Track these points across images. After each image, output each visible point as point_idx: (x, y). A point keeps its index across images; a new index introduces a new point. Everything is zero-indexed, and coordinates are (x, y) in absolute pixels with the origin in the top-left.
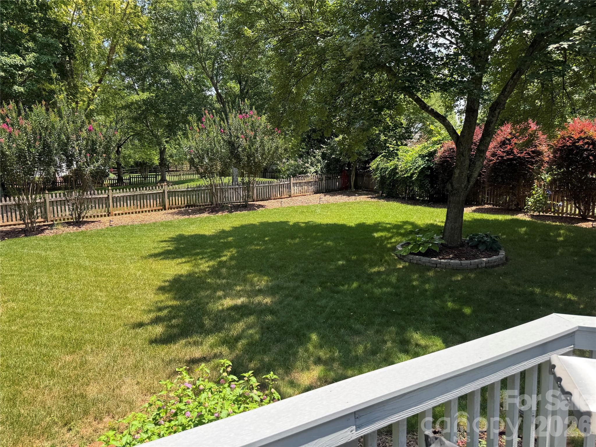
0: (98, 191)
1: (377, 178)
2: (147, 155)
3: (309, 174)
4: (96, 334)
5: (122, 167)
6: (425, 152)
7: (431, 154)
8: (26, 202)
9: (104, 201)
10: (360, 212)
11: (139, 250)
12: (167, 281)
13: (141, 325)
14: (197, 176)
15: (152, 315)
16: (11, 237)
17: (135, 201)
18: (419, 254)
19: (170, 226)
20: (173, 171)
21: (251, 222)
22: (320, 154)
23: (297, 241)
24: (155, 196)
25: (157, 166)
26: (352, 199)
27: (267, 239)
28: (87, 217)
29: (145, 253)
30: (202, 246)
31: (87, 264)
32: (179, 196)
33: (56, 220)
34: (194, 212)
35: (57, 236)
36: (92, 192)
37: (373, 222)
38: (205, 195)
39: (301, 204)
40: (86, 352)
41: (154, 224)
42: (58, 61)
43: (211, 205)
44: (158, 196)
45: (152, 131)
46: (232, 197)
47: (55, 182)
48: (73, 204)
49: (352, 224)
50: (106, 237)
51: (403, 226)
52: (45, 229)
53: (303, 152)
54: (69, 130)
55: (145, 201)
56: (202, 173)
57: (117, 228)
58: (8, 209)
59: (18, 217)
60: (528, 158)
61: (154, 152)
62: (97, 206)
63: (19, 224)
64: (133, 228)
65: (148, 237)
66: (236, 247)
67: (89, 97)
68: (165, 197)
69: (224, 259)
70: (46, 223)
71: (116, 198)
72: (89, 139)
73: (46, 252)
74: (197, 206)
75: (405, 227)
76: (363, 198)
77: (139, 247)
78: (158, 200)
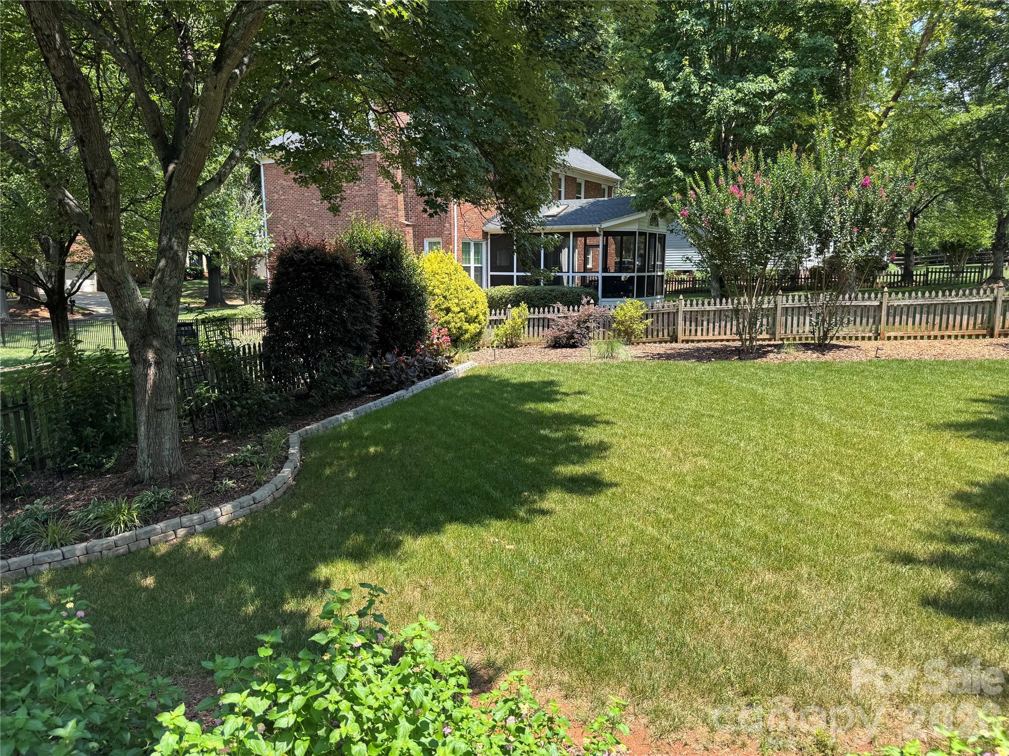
0: (863, 294)
2: (969, 228)
4: (820, 550)
5: (915, 253)
8: (748, 307)
9: (872, 313)
11: (925, 410)
12: (977, 484)
13: (908, 559)
15: (933, 547)
16: (720, 358)
17: (931, 316)
19: (1000, 371)
24: (972, 309)
25: (987, 250)
28: (838, 338)
31: (826, 419)
33: (788, 339)
35: (784, 365)
36: (853, 295)
40: (799, 577)
41: (965, 362)
42: (828, 74)
44: (980, 309)
45: (987, 182)
47: (795, 277)
48: (818, 315)
50: (866, 377)
52: (769, 352)
54: (829, 188)
55: (951, 316)
57: (889, 362)
58: (723, 317)
59: (734, 329)
61: (985, 222)
62: (858, 320)
63: (734, 340)
64: (919, 366)
65: (948, 387)
67: (871, 130)
68: (995, 312)
70: (772, 343)
71: (895, 308)
72: (860, 202)
73: (764, 389)
77: (926, 403)
78: (979, 316)
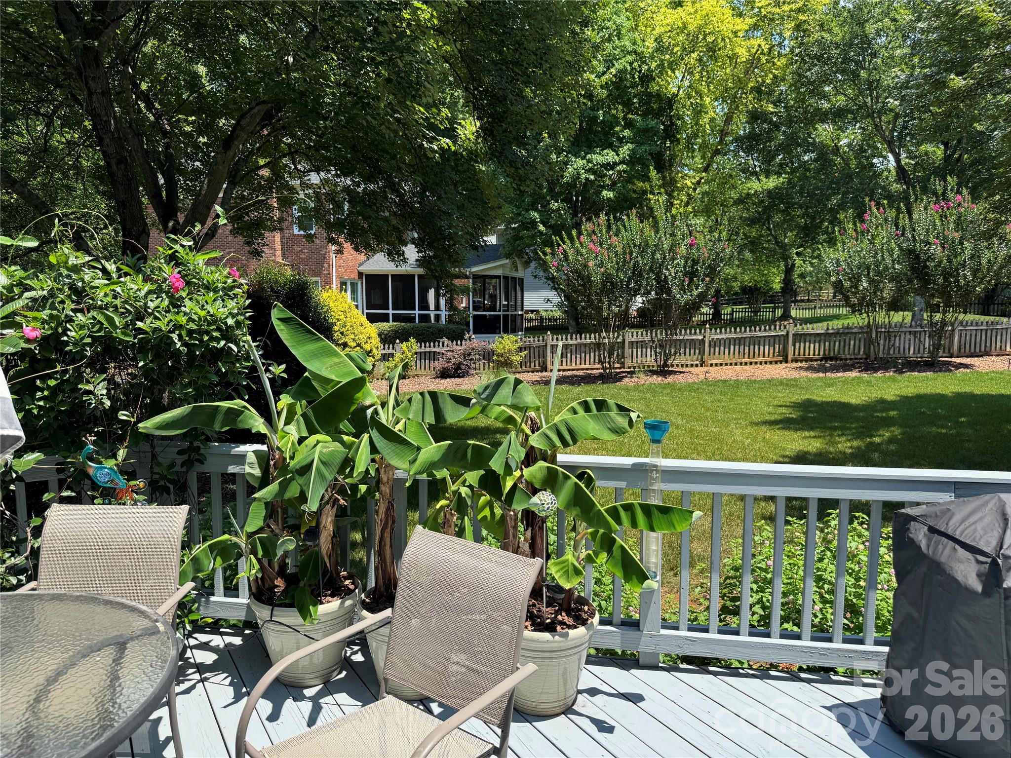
0: (686, 330)
2: (764, 275)
8: (606, 341)
9: (697, 345)
11: (747, 413)
14: (844, 311)
16: (588, 382)
17: (742, 347)
19: (794, 386)
20: (802, 301)
21: (938, 391)
24: (772, 341)
25: (777, 292)
27: (963, 419)
28: (673, 366)
29: (755, 418)
30: (843, 419)
32: (812, 341)
33: (635, 367)
34: (834, 369)
35: (638, 386)
36: (683, 331)
38: (857, 342)
41: (770, 381)
42: (657, 150)
43: (866, 359)
44: (777, 341)
45: (775, 238)
46: (907, 346)
50: (701, 393)
52: (623, 377)
55: (757, 347)
56: (855, 304)
57: (716, 383)
58: (583, 349)
59: (593, 360)
61: (775, 270)
62: (688, 350)
64: (738, 383)
65: (761, 398)
66: (901, 426)
68: (788, 343)
69: (877, 440)
70: (624, 370)
71: (715, 341)
72: (688, 258)
74: (841, 360)
77: (747, 409)
78: (777, 346)
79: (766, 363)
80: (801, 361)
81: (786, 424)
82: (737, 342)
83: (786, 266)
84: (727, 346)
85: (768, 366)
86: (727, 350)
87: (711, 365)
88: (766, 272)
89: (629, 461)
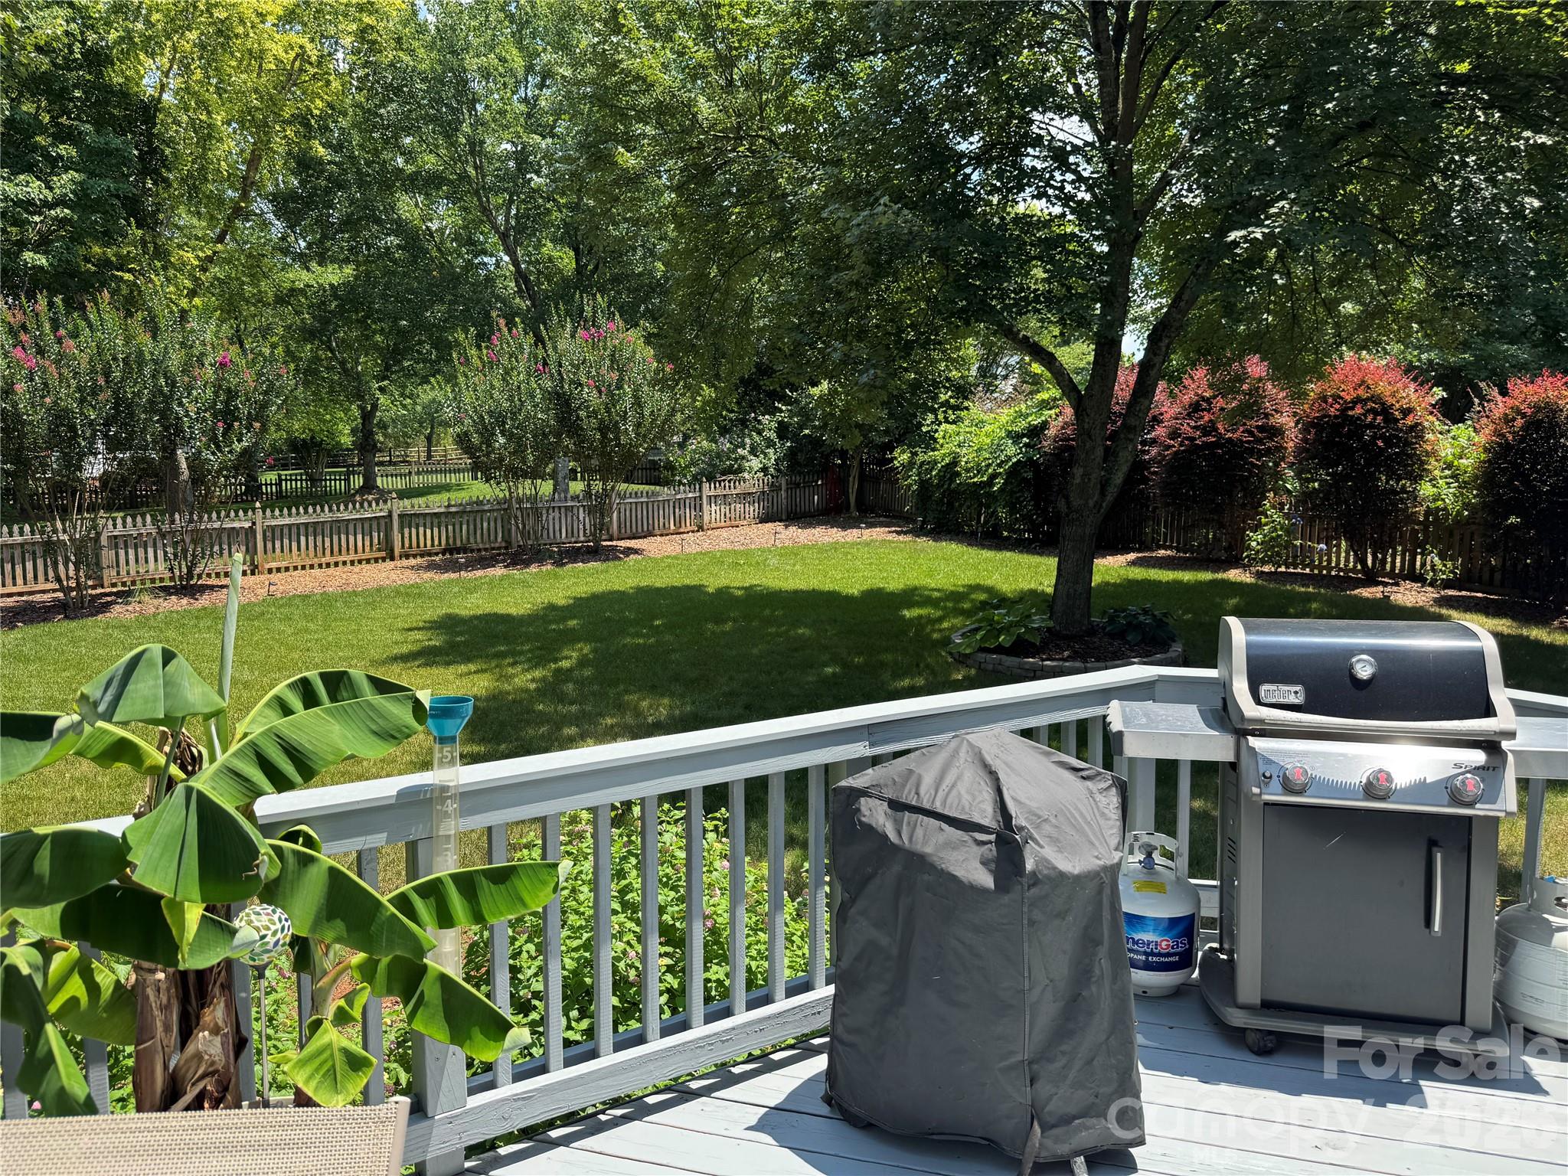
1: (911, 485)
2: (325, 421)
3: (746, 475)
6: (1021, 425)
7: (1036, 432)
8: (63, 536)
9: (243, 538)
10: (871, 564)
14: (453, 478)
16: (30, 621)
17: (319, 539)
18: (1000, 650)
19: (420, 595)
20: (389, 464)
21: (616, 587)
22: (774, 425)
23: (728, 626)
24: (367, 525)
25: (349, 449)
26: (853, 535)
27: (657, 623)
28: (209, 575)
29: (377, 653)
30: (506, 638)
32: (428, 524)
33: (124, 584)
34: (470, 565)
35: (145, 619)
36: (223, 514)
37: (901, 586)
38: (492, 524)
39: (729, 547)
42: (131, 192)
43: (508, 548)
44: (375, 526)
45: (343, 363)
46: (557, 528)
48: (176, 543)
49: (855, 591)
50: (270, 621)
51: (968, 594)
52: (109, 603)
53: (731, 420)
55: (343, 537)
57: (290, 601)
60: (1248, 442)
61: (343, 415)
62: (226, 549)
65: (373, 619)
66: (587, 640)
68: (392, 529)
69: (565, 664)
70: (106, 590)
71: (273, 530)
72: (220, 386)
74: (472, 551)
75: (973, 596)
76: (879, 533)
78: (375, 535)
79: (360, 562)
80: (415, 556)
81: (427, 656)
82: (311, 530)
83: (362, 408)
84: (294, 537)
85: (364, 565)
86: (294, 545)
87: (270, 571)
88: (328, 417)
89: (385, 788)
